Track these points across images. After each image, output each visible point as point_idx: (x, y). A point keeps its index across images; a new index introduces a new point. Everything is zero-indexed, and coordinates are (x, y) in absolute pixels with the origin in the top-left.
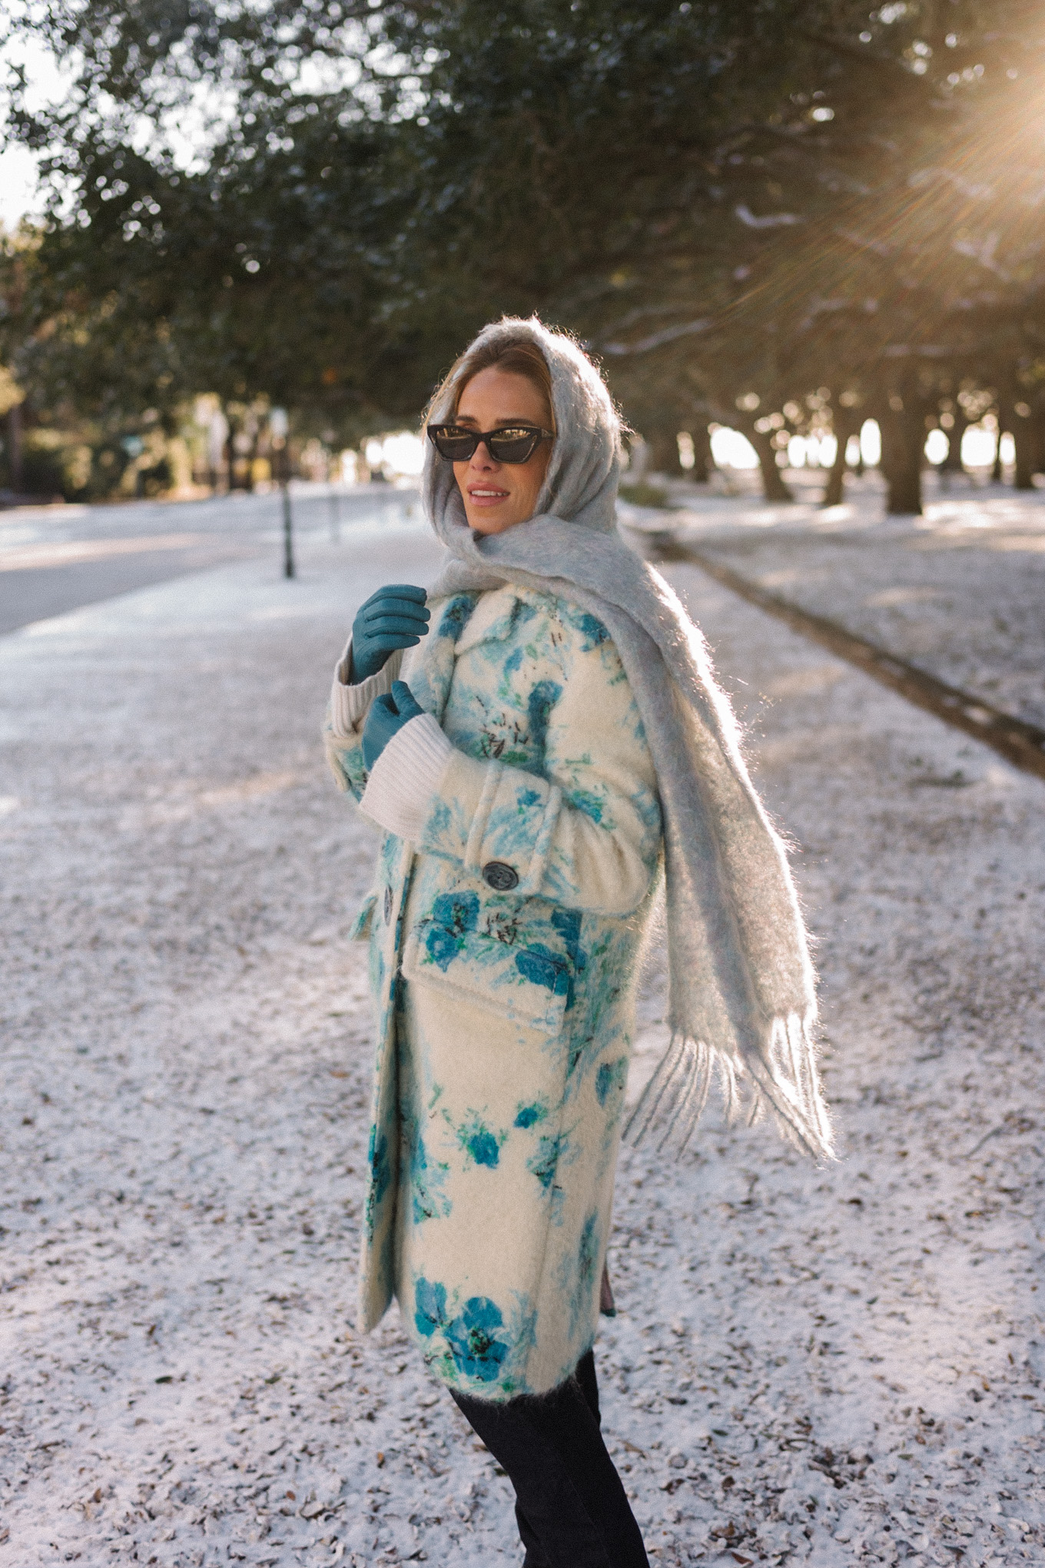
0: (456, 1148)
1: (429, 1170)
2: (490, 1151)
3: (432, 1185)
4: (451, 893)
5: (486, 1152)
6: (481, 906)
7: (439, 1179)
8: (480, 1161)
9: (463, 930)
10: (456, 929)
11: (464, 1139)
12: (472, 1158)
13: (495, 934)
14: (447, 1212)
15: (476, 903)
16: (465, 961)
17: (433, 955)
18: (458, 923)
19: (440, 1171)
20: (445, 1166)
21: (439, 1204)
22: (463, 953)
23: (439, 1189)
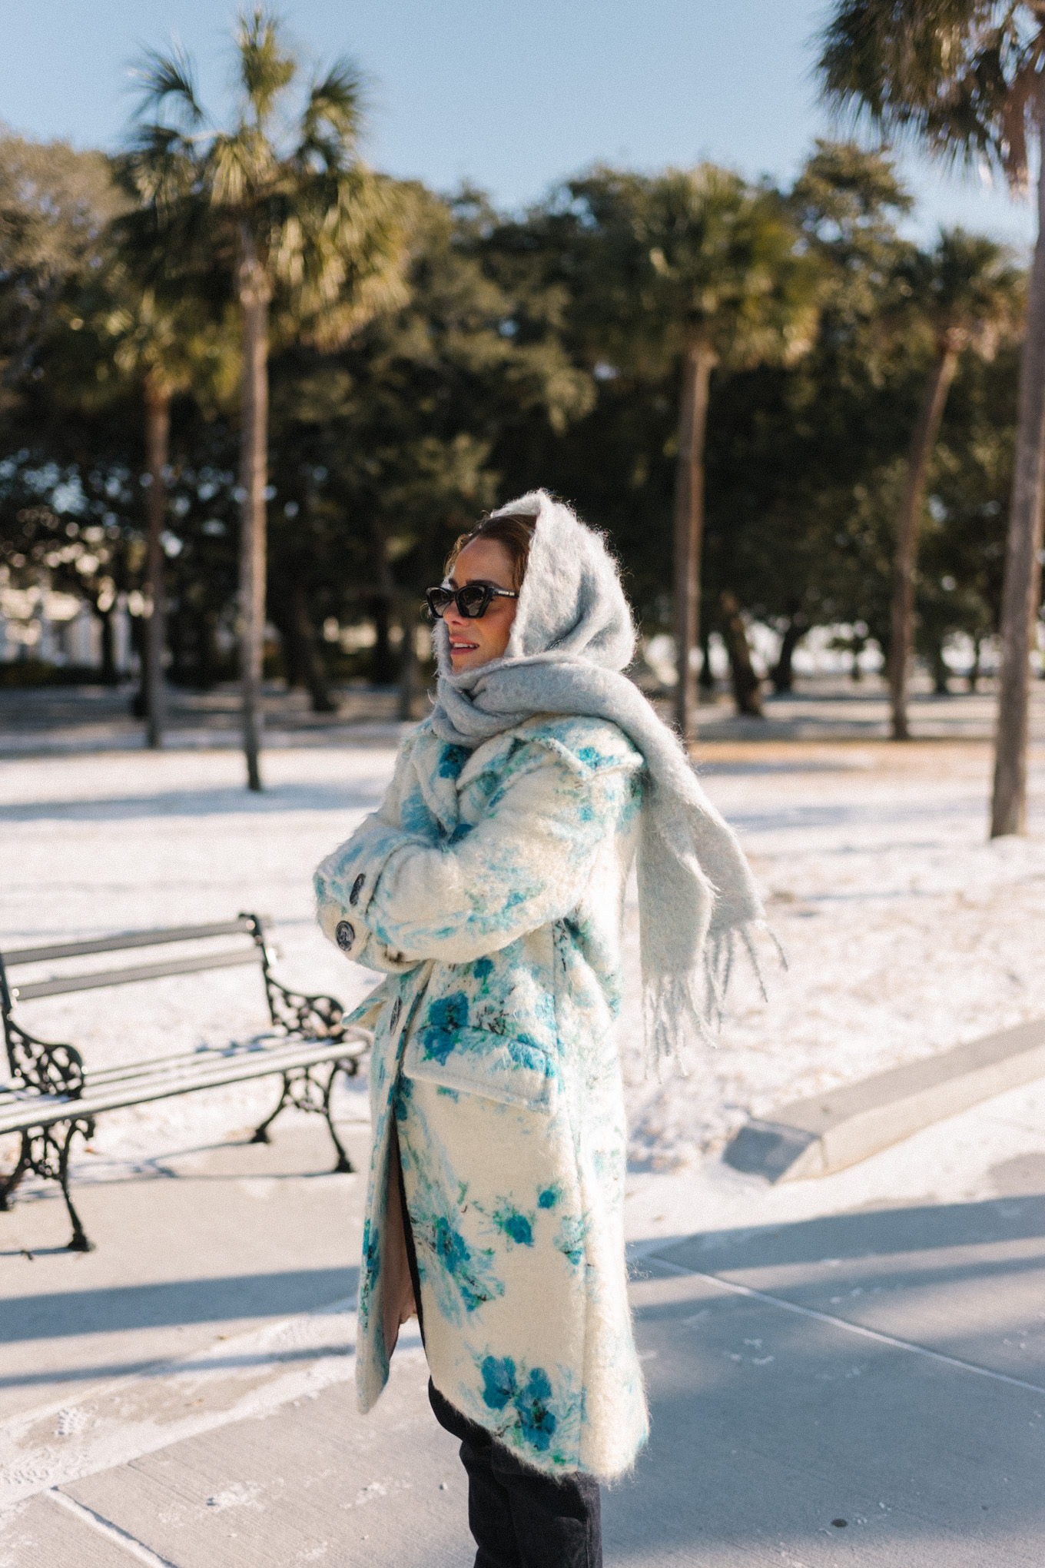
0: (496, 1232)
1: (473, 1259)
2: (526, 1231)
3: (480, 1272)
4: (443, 997)
5: (522, 1232)
6: (470, 1003)
7: (487, 1265)
8: (519, 1241)
9: (457, 1026)
10: (450, 1028)
11: (500, 1224)
12: (512, 1240)
13: (486, 1027)
14: (502, 1293)
15: (465, 1000)
16: (461, 1053)
17: (431, 1052)
18: (451, 1021)
19: (485, 1258)
20: (490, 1252)
21: (491, 1286)
22: (458, 1046)
23: (489, 1273)
